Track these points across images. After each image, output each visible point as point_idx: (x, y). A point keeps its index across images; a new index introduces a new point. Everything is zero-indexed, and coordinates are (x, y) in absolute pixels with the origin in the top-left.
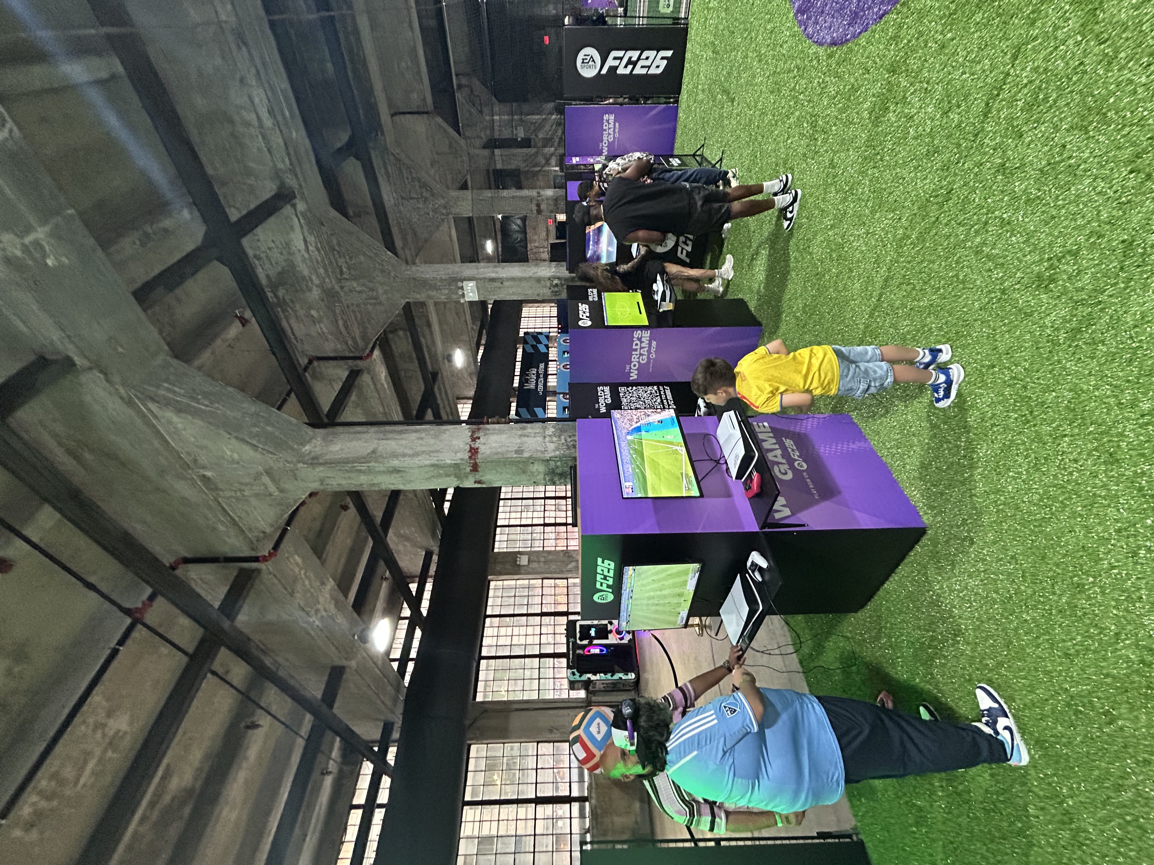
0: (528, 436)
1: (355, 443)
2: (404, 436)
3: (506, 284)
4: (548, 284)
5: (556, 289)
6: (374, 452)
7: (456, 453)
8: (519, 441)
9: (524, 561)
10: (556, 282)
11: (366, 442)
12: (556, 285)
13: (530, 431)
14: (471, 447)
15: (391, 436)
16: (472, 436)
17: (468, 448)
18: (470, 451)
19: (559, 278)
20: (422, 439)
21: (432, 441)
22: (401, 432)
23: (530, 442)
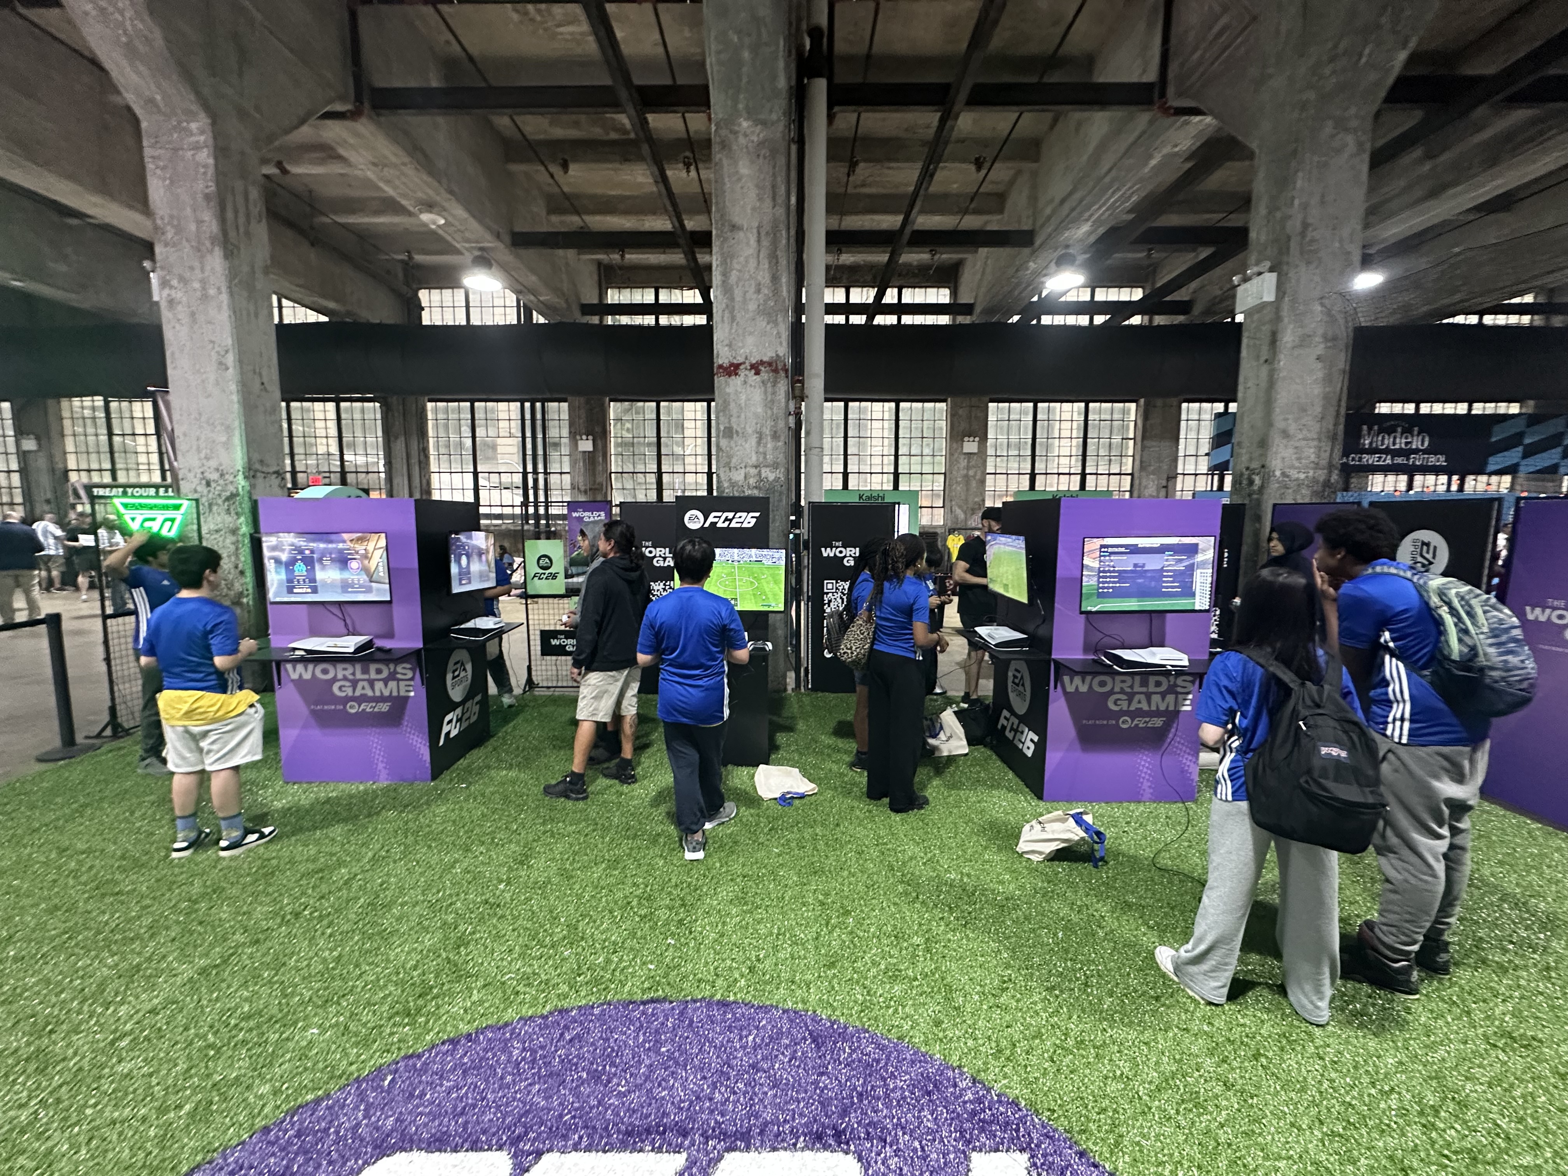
0: (759, 443)
1: (752, 194)
2: (765, 264)
3: (1264, 371)
4: (1255, 465)
5: (1245, 482)
6: (734, 227)
7: (730, 345)
8: (750, 430)
9: (971, 446)
10: (1257, 480)
11: (754, 209)
12: (1251, 482)
13: (769, 445)
14: (740, 364)
15: (766, 243)
16: (762, 363)
17: (740, 360)
18: (732, 365)
19: (1262, 487)
20: (758, 291)
21: (752, 306)
22: (773, 257)
23: (747, 446)
